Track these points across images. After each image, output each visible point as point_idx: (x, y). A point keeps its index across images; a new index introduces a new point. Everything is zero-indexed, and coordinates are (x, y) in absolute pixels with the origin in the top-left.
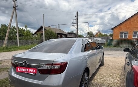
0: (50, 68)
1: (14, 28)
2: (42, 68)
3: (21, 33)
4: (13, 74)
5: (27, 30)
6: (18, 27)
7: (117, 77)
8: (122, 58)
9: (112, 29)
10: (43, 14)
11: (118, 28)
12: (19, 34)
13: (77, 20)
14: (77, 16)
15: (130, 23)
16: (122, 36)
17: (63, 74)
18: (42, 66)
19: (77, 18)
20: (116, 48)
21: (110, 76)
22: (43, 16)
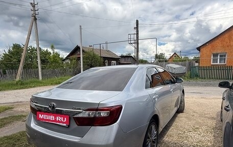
0: (93, 116)
1: (33, 50)
2: (80, 115)
3: (44, 58)
4: (33, 125)
5: (54, 52)
6: (40, 49)
7: (207, 132)
8: (216, 98)
9: (199, 49)
10: (81, 26)
11: (209, 46)
12: (41, 60)
13: (137, 34)
14: (137, 28)
15: (230, 38)
16: (215, 61)
17: (115, 126)
18: (80, 112)
19: (137, 31)
20: (205, 82)
21: (195, 129)
22: (81, 29)
